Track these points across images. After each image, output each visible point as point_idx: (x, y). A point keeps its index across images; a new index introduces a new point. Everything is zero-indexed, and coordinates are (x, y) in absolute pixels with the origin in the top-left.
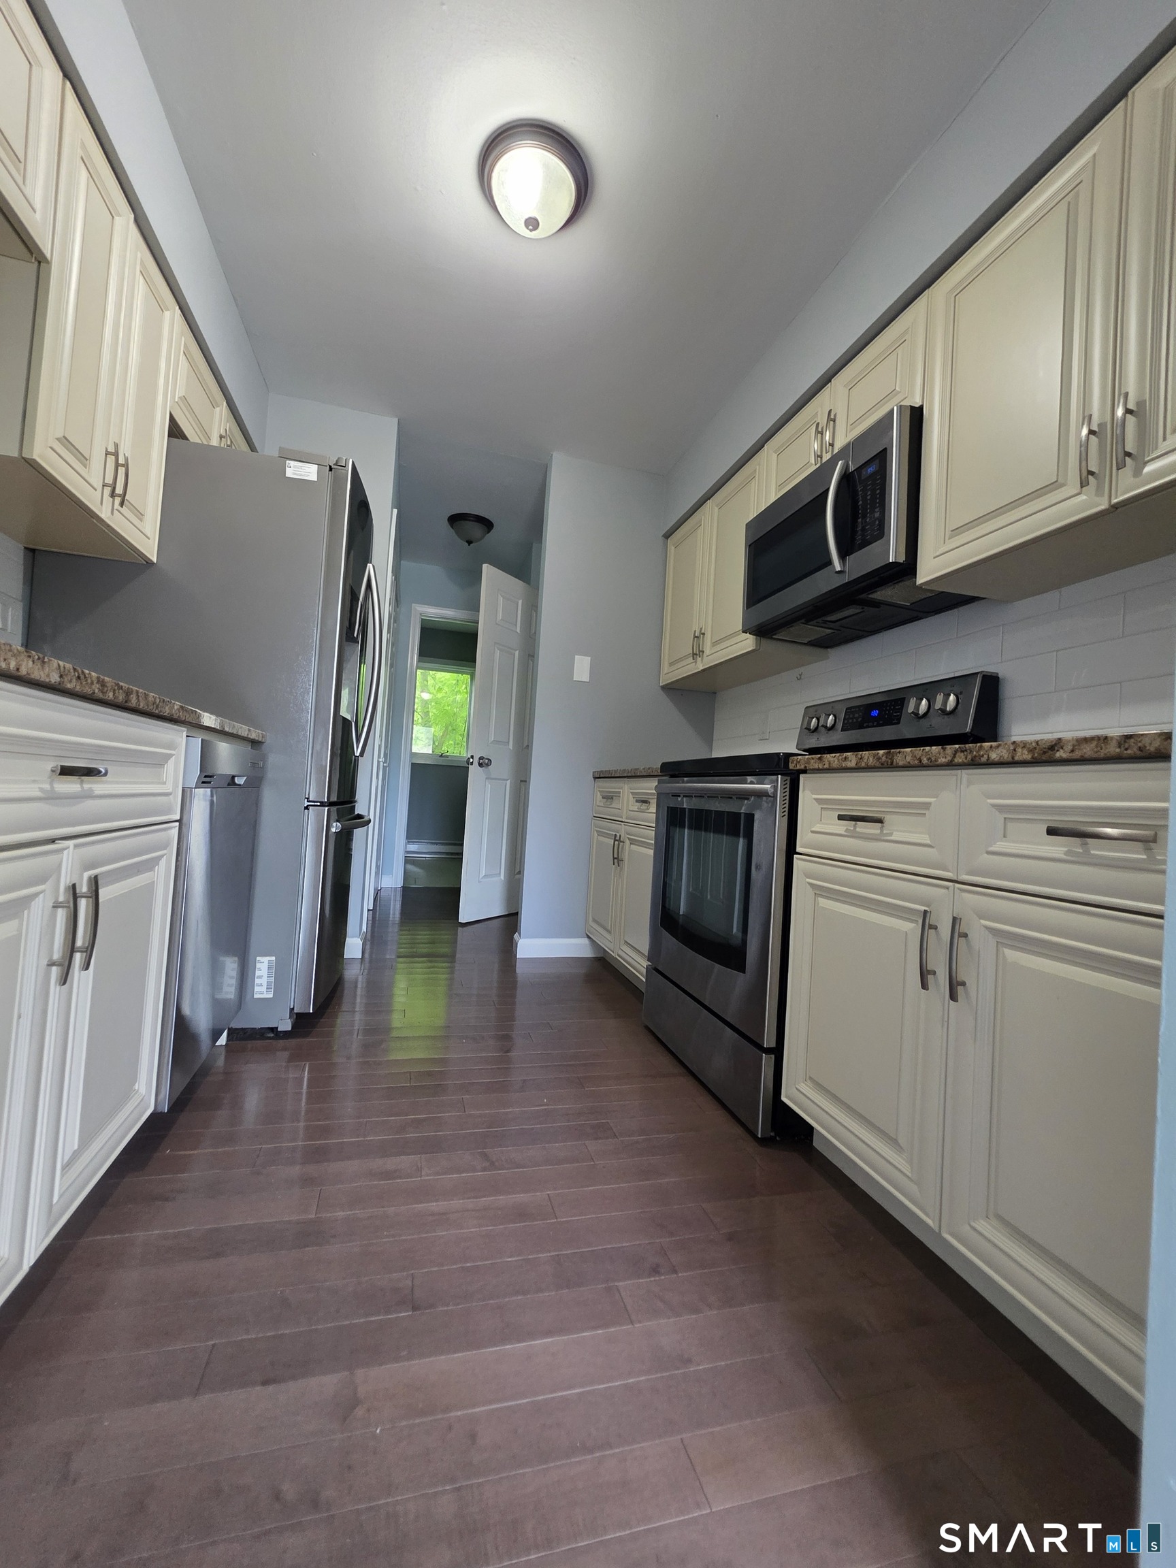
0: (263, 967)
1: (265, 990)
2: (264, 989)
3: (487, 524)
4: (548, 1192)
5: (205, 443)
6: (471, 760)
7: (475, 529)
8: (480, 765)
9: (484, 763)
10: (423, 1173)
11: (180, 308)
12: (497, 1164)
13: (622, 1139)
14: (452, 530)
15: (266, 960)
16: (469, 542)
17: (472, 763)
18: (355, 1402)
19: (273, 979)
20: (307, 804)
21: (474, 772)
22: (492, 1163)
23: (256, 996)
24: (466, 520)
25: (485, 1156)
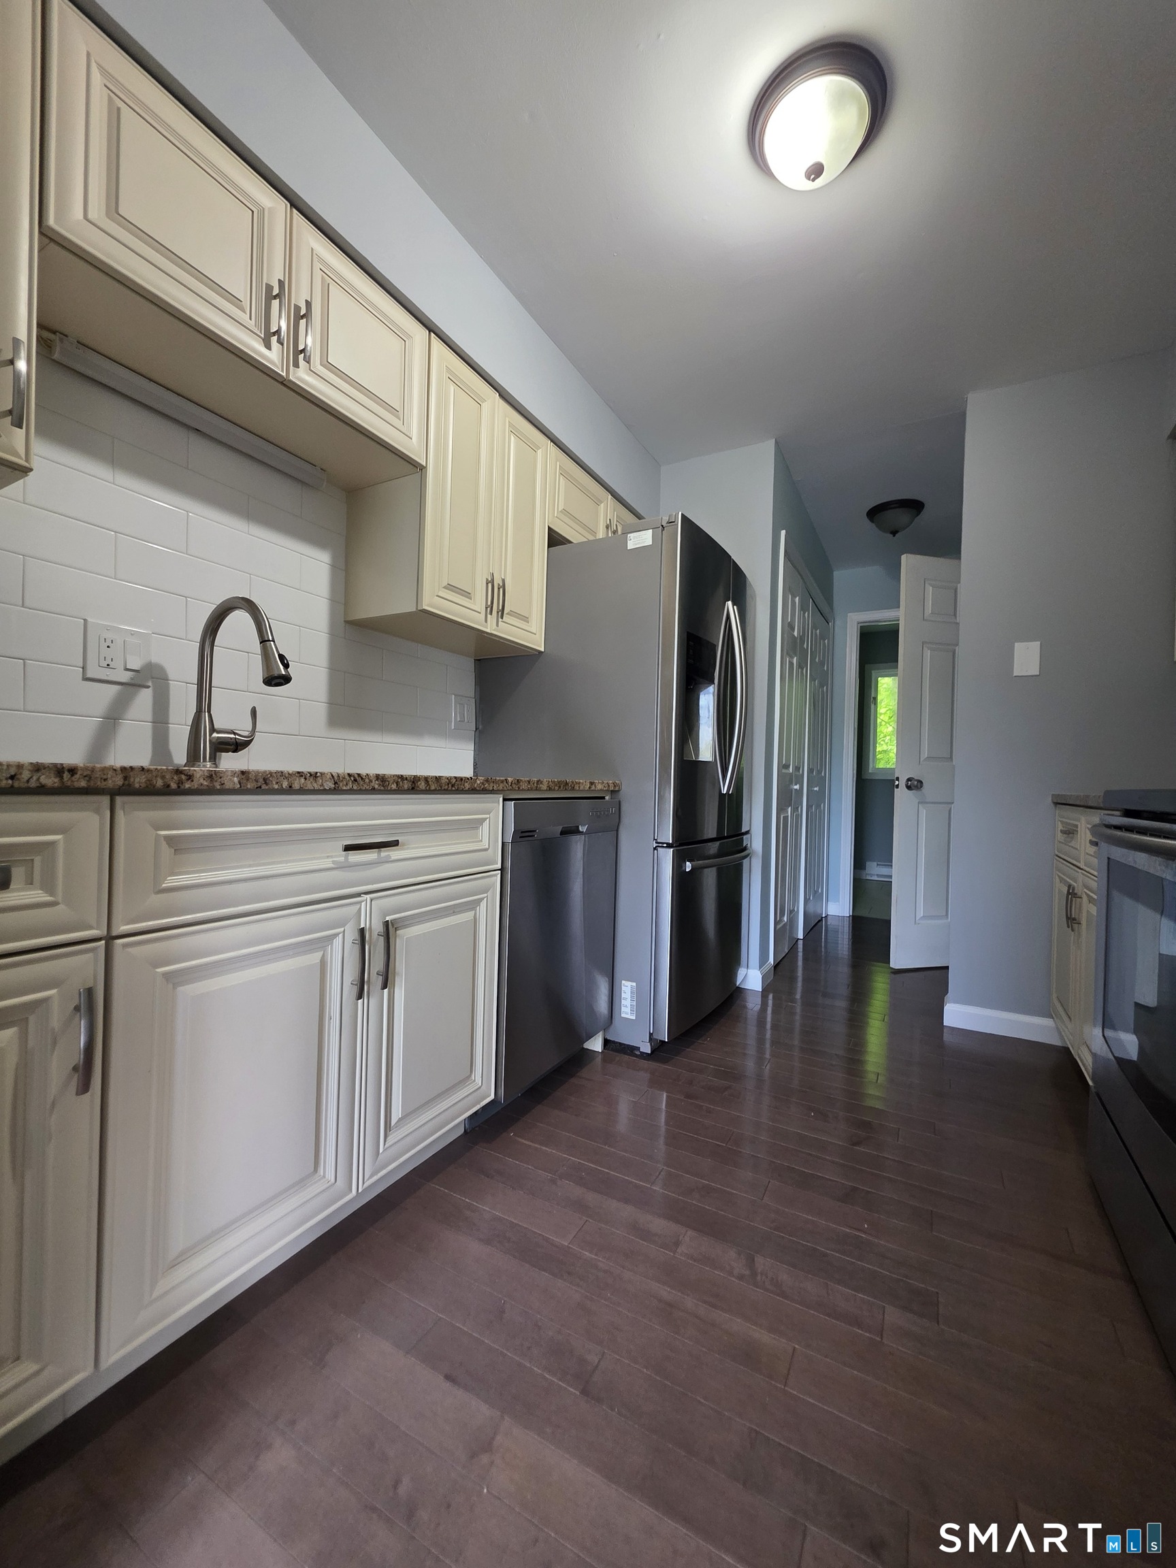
0: (627, 989)
1: (629, 1012)
2: (628, 1010)
3: (915, 506)
4: (796, 1346)
5: (591, 538)
6: (897, 783)
7: (901, 516)
8: (909, 788)
9: (914, 785)
10: (679, 1250)
11: (552, 441)
12: (759, 1278)
13: (943, 1327)
14: (873, 524)
15: (629, 984)
16: (894, 533)
17: (897, 786)
18: (488, 1447)
19: (635, 1003)
20: (655, 845)
21: (902, 796)
22: (754, 1274)
23: (623, 1015)
24: (887, 510)
25: (751, 1262)
